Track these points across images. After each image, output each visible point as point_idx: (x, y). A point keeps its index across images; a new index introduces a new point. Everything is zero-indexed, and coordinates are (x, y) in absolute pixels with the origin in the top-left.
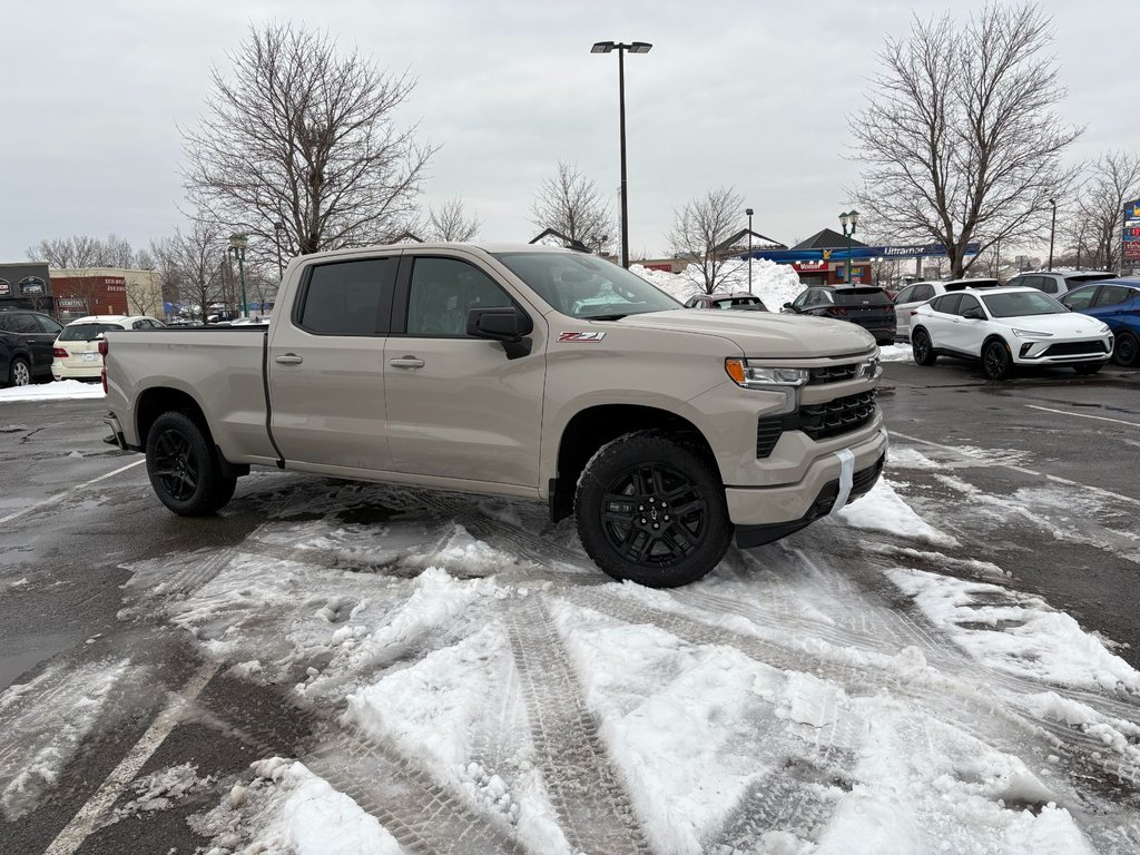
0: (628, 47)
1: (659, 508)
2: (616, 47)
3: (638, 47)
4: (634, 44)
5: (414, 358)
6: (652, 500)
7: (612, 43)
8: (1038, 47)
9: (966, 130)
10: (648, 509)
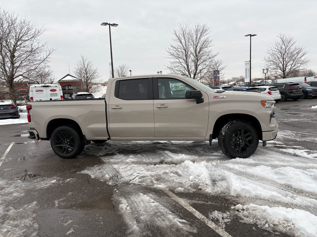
0: (112, 25)
1: (242, 139)
2: (108, 24)
3: (114, 25)
4: (114, 24)
5: (164, 105)
6: (240, 137)
7: (107, 23)
8: (208, 33)
9: (193, 52)
10: (239, 140)
